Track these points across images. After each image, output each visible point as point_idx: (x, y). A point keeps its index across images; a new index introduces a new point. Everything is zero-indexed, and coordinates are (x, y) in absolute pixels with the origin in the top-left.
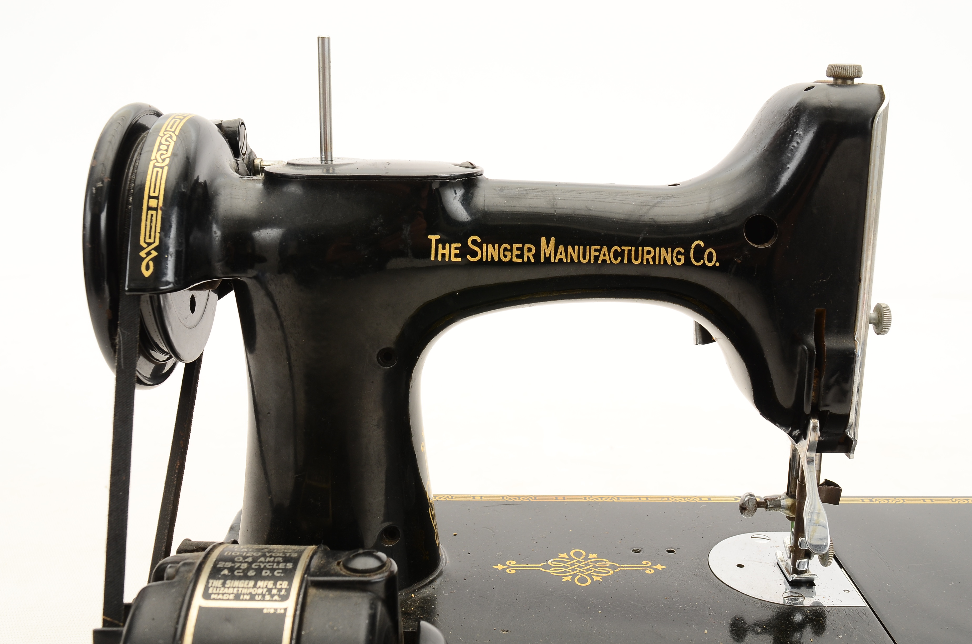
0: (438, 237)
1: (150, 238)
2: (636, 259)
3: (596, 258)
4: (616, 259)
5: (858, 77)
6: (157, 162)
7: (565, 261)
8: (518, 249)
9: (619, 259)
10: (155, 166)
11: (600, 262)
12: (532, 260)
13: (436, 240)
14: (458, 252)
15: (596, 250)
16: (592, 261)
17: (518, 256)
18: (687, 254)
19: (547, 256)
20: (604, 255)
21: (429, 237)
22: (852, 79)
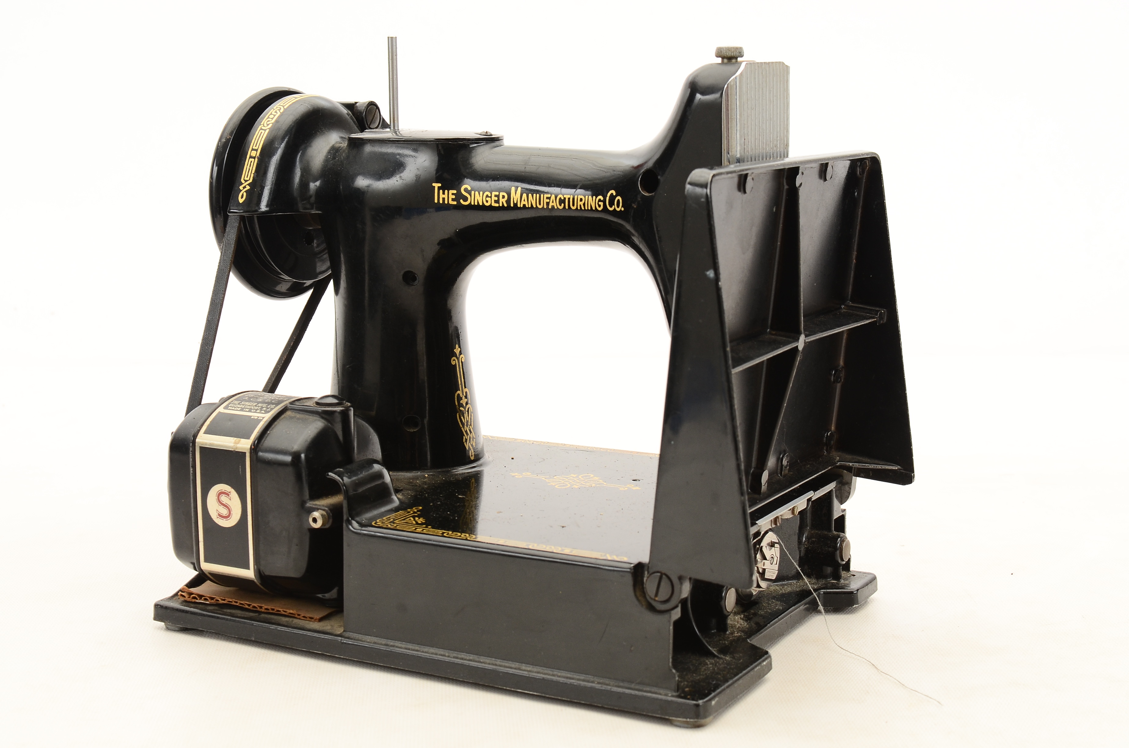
0: (440, 185)
1: (247, 177)
2: (573, 205)
3: (548, 204)
4: (560, 205)
5: (742, 56)
6: (264, 126)
7: (527, 206)
8: (496, 196)
9: (563, 205)
10: (261, 129)
11: (550, 207)
12: (506, 205)
13: (438, 187)
14: (454, 197)
15: (547, 198)
16: (545, 207)
17: (496, 202)
18: (604, 202)
19: (515, 202)
20: (553, 202)
21: (434, 184)
22: (736, 58)
